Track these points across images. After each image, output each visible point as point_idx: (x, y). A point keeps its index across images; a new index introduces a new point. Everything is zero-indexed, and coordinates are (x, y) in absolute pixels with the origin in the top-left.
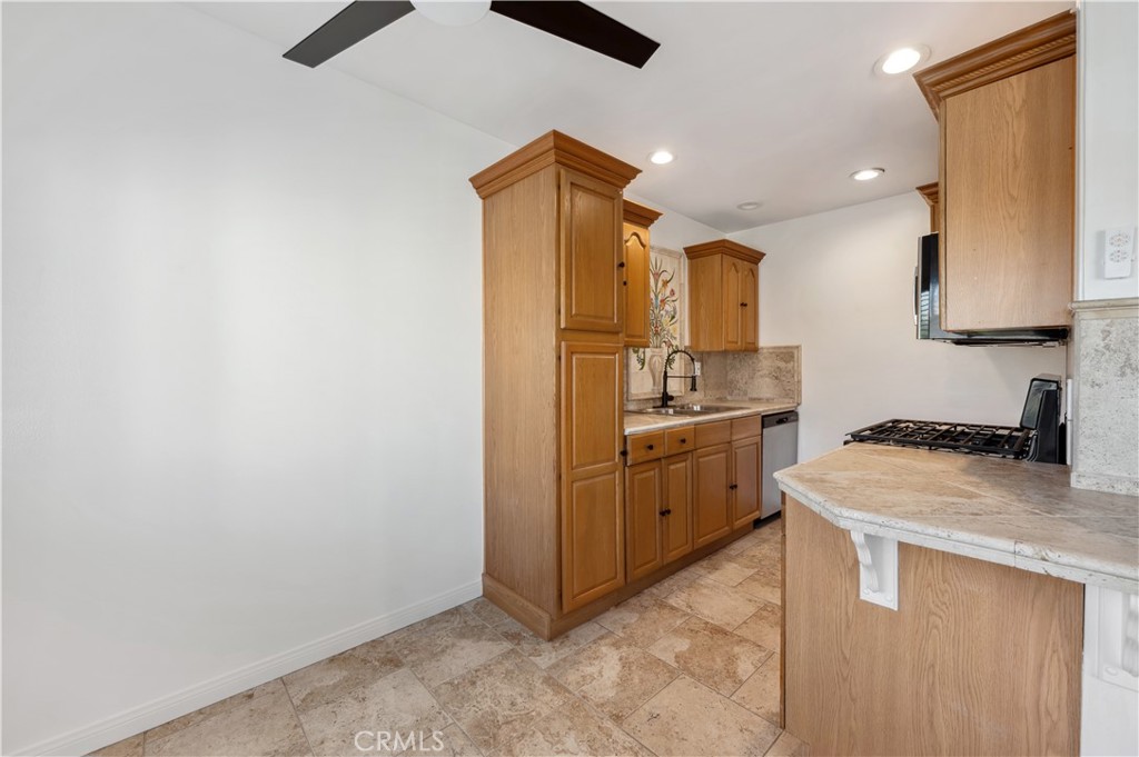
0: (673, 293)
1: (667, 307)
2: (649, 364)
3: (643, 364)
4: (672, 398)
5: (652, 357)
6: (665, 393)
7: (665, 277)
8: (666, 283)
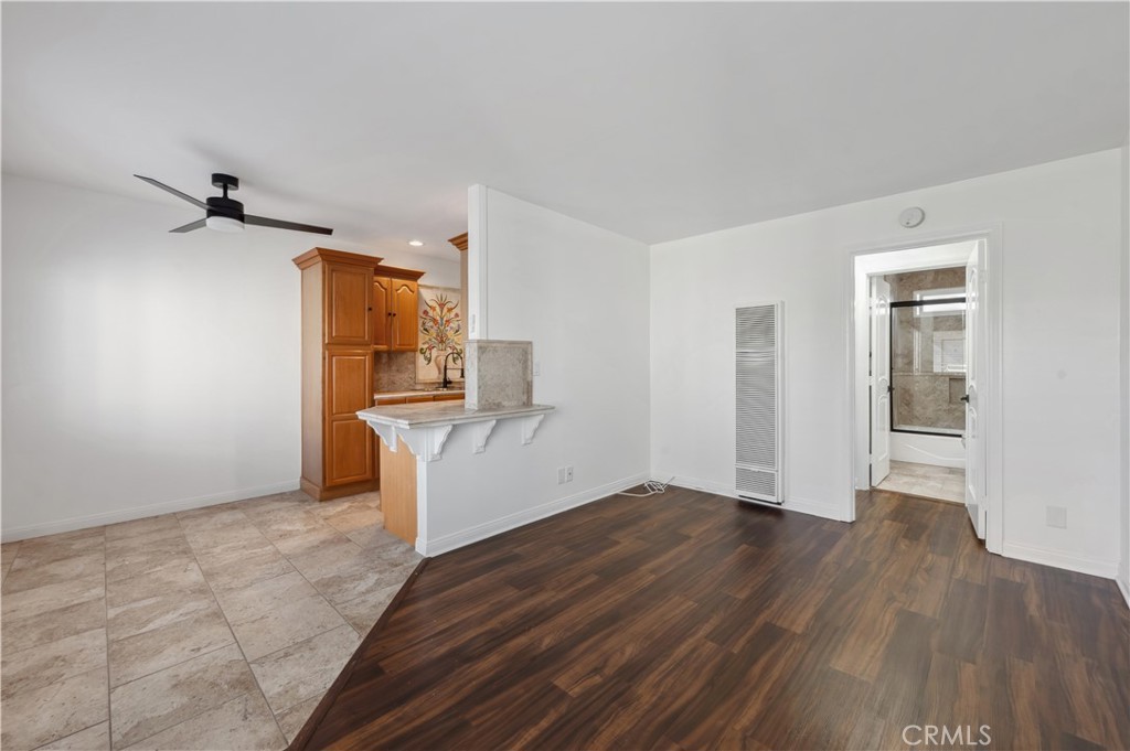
0: (457, 315)
1: (452, 325)
2: (435, 361)
3: (430, 361)
4: (450, 382)
5: (437, 357)
6: (445, 379)
7: (449, 305)
8: (450, 310)
